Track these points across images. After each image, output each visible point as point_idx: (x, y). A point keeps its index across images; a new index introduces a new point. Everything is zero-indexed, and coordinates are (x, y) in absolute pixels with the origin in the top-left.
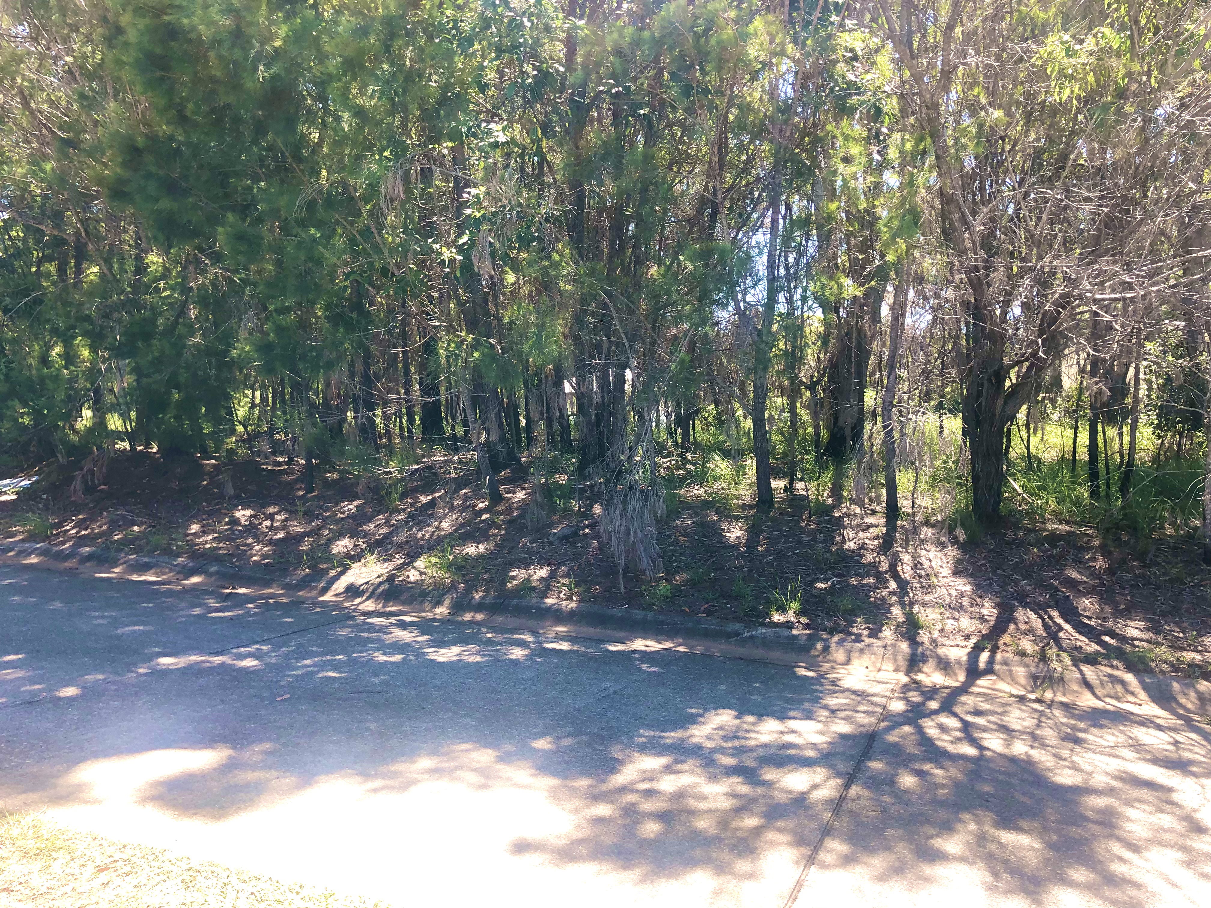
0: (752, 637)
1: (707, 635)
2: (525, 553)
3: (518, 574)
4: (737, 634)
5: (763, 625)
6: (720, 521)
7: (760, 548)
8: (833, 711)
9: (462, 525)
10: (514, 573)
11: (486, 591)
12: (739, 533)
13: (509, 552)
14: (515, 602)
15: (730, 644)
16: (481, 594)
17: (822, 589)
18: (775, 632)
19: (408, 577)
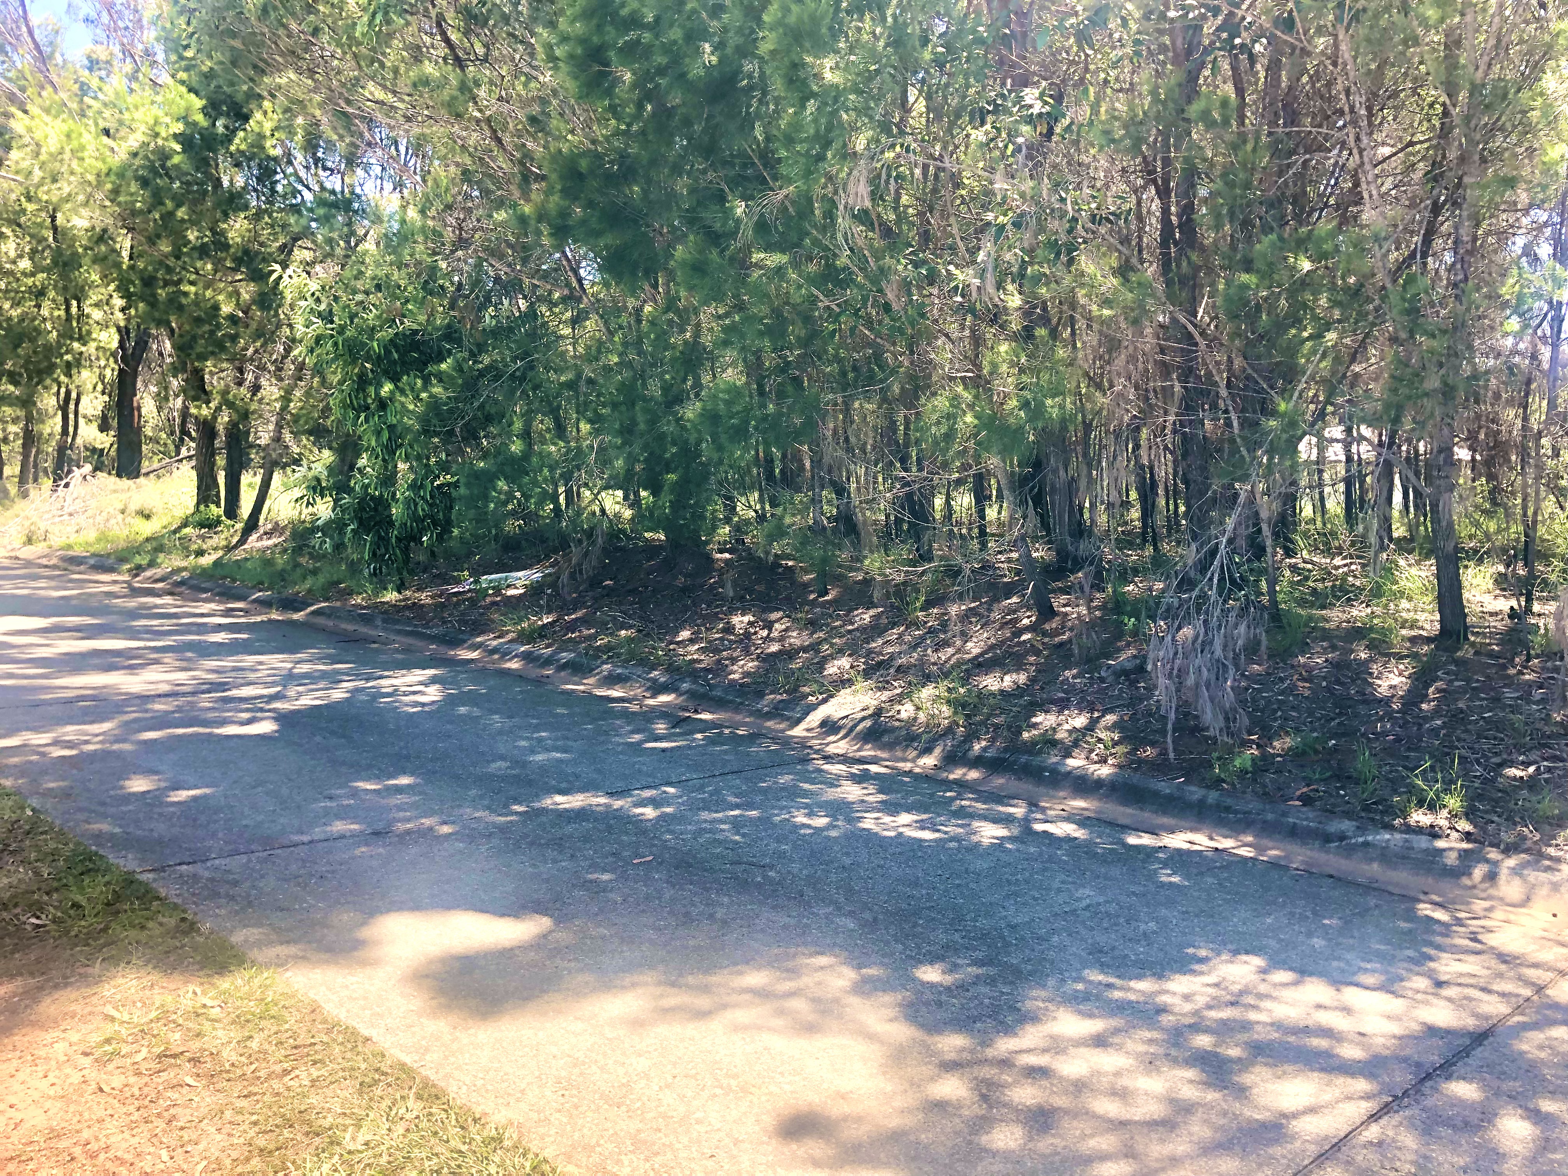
0: (1366, 844)
1: (1294, 833)
2: (1064, 691)
3: (1045, 720)
4: (1342, 837)
5: (1389, 827)
6: (1371, 660)
7: (1424, 706)
8: (1439, 984)
9: (992, 647)
10: (1038, 719)
11: (993, 740)
12: (1396, 680)
13: (1042, 688)
14: (1024, 759)
15: (1328, 852)
16: (984, 743)
17: (1515, 778)
18: (1407, 841)
19: (899, 712)
